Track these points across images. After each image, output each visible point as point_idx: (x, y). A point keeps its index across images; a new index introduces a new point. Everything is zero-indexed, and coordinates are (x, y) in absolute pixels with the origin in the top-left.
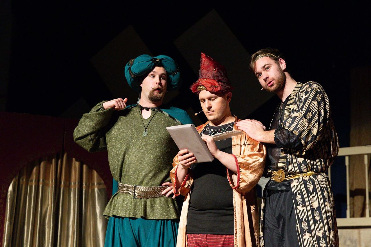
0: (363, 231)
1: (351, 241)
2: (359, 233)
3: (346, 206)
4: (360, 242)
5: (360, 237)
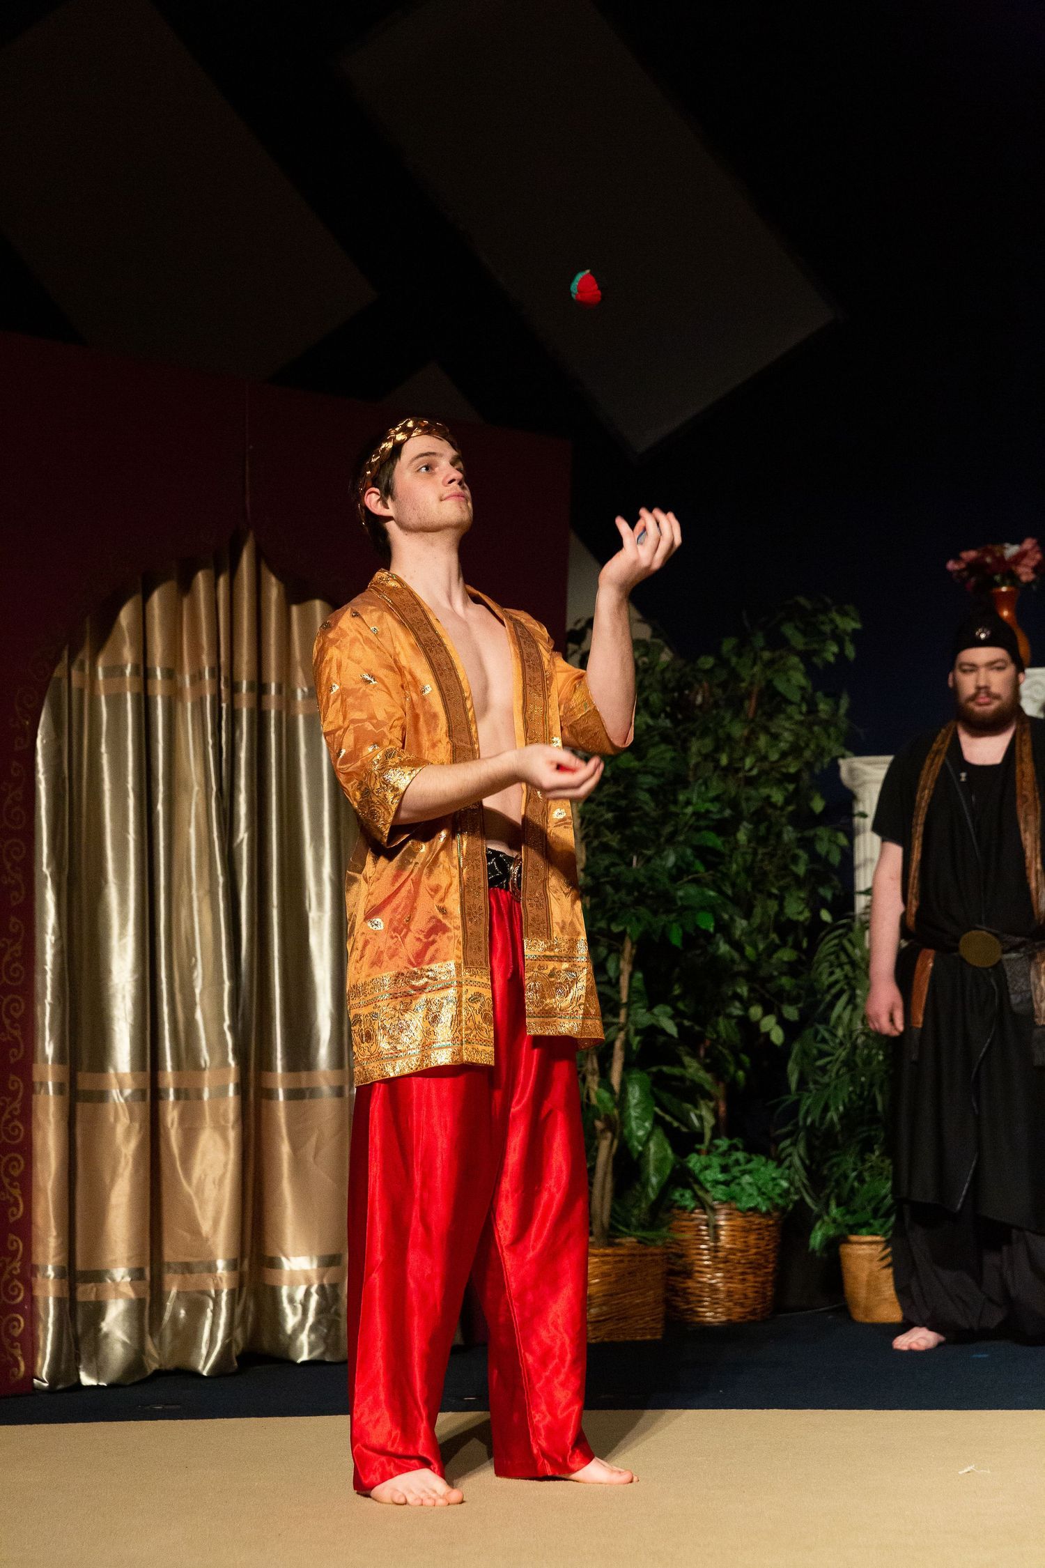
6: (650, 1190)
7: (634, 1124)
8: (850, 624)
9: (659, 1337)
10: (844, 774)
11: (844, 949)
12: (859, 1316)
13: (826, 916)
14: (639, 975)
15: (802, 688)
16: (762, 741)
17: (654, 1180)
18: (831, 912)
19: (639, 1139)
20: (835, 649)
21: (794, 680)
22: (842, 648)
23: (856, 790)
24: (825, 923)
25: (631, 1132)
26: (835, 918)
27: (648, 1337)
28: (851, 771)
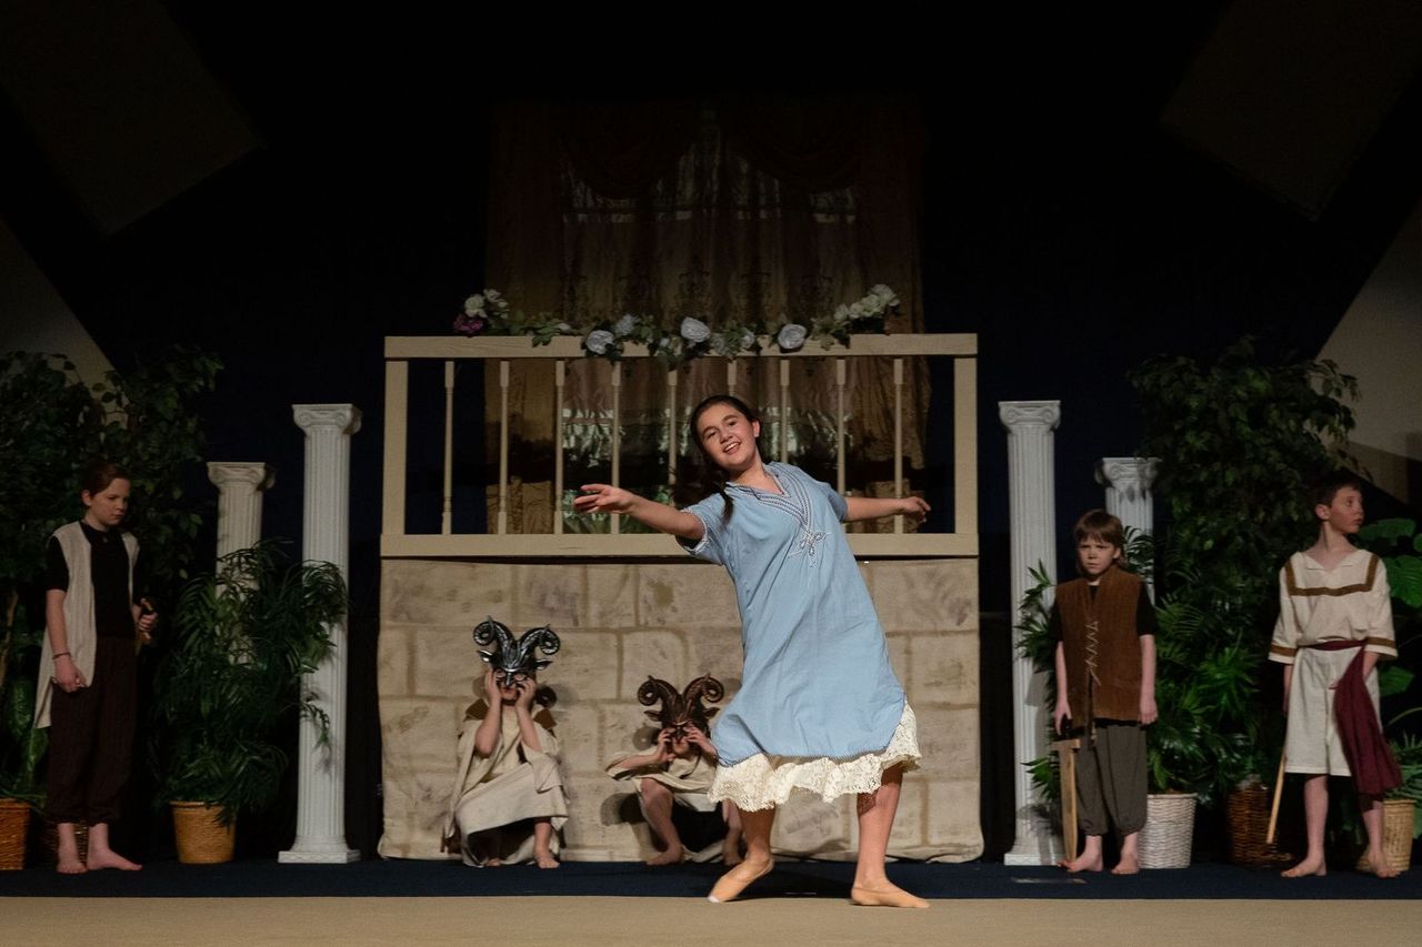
0: (594, 570)
1: (561, 596)
2: (585, 576)
3: (443, 500)
4: (586, 598)
5: (586, 586)
6: (28, 764)
7: (17, 716)
8: (215, 367)
9: (20, 868)
10: (211, 474)
11: (201, 599)
12: (183, 859)
13: (184, 574)
14: (22, 608)
15: (175, 410)
16: (140, 445)
17: (32, 758)
18: (187, 571)
19: (20, 727)
20: (202, 383)
21: (169, 404)
22: (207, 383)
23: (221, 486)
24: (183, 579)
25: (15, 723)
26: (191, 575)
27: (12, 868)
28: (216, 471)
